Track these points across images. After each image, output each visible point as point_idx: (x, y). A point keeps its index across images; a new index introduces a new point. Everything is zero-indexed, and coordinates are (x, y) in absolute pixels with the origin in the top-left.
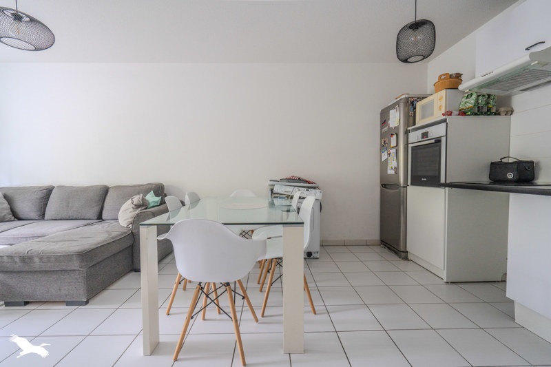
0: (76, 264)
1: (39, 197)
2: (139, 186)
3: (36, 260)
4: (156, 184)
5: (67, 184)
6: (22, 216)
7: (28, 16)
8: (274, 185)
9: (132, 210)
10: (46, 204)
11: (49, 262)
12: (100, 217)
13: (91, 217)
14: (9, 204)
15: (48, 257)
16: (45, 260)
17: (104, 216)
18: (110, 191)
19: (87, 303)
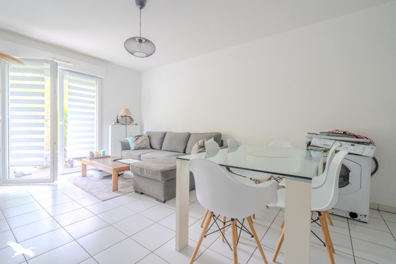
0: (159, 177)
1: (161, 137)
2: (206, 134)
3: (145, 171)
4: (216, 133)
5: (173, 131)
6: (154, 147)
7: (144, 39)
8: (312, 138)
9: (197, 149)
10: (163, 142)
11: (149, 173)
12: (184, 152)
13: (181, 151)
14: (150, 140)
15: (149, 171)
16: (148, 172)
17: (186, 152)
18: (191, 136)
19: (165, 202)
